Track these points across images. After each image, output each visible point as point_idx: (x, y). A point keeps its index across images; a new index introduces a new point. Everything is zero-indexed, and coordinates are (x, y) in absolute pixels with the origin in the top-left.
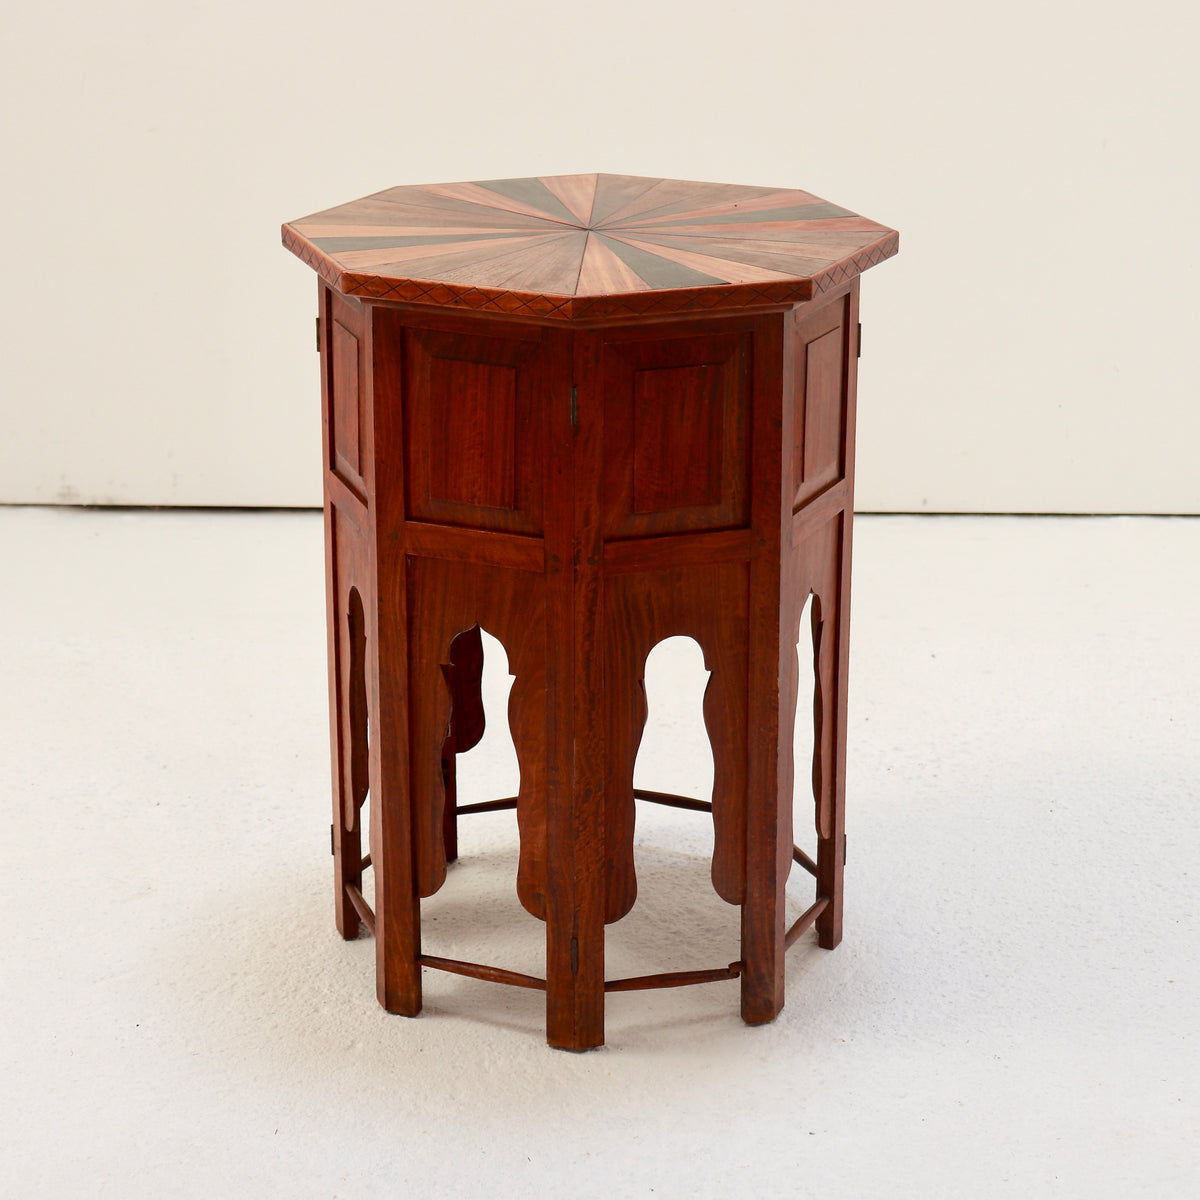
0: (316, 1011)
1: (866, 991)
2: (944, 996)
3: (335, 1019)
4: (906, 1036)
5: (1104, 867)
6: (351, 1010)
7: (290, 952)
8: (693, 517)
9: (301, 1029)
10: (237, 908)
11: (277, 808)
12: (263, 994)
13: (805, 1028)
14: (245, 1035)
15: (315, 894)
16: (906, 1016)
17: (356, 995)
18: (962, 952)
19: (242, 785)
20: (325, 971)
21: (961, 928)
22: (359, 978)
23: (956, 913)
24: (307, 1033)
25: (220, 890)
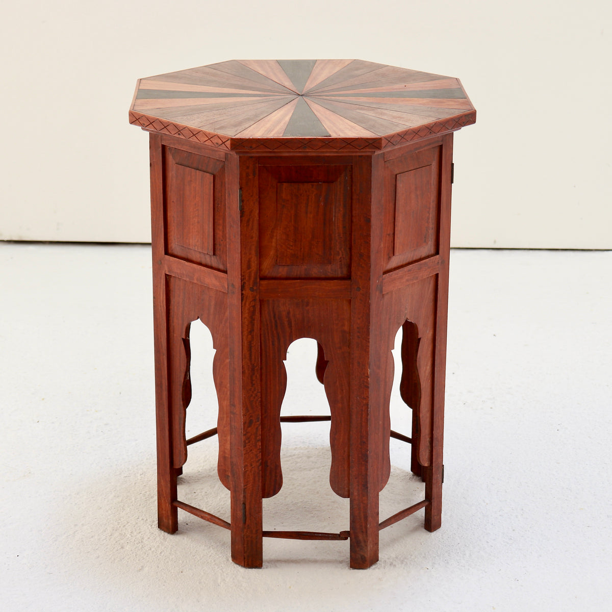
0: (122, 548)
1: (443, 539)
2: (487, 542)
3: (133, 553)
4: (464, 566)
5: (587, 465)
6: (143, 547)
7: (109, 512)
8: (315, 271)
9: (113, 559)
10: (80, 485)
11: (106, 424)
12: (92, 537)
13: (406, 560)
14: (80, 562)
15: (126, 477)
16: (465, 555)
17: (146, 538)
18: (500, 515)
19: (88, 411)
20: (129, 524)
21: (500, 501)
22: (148, 528)
23: (498, 491)
24: (116, 561)
25: (71, 474)
